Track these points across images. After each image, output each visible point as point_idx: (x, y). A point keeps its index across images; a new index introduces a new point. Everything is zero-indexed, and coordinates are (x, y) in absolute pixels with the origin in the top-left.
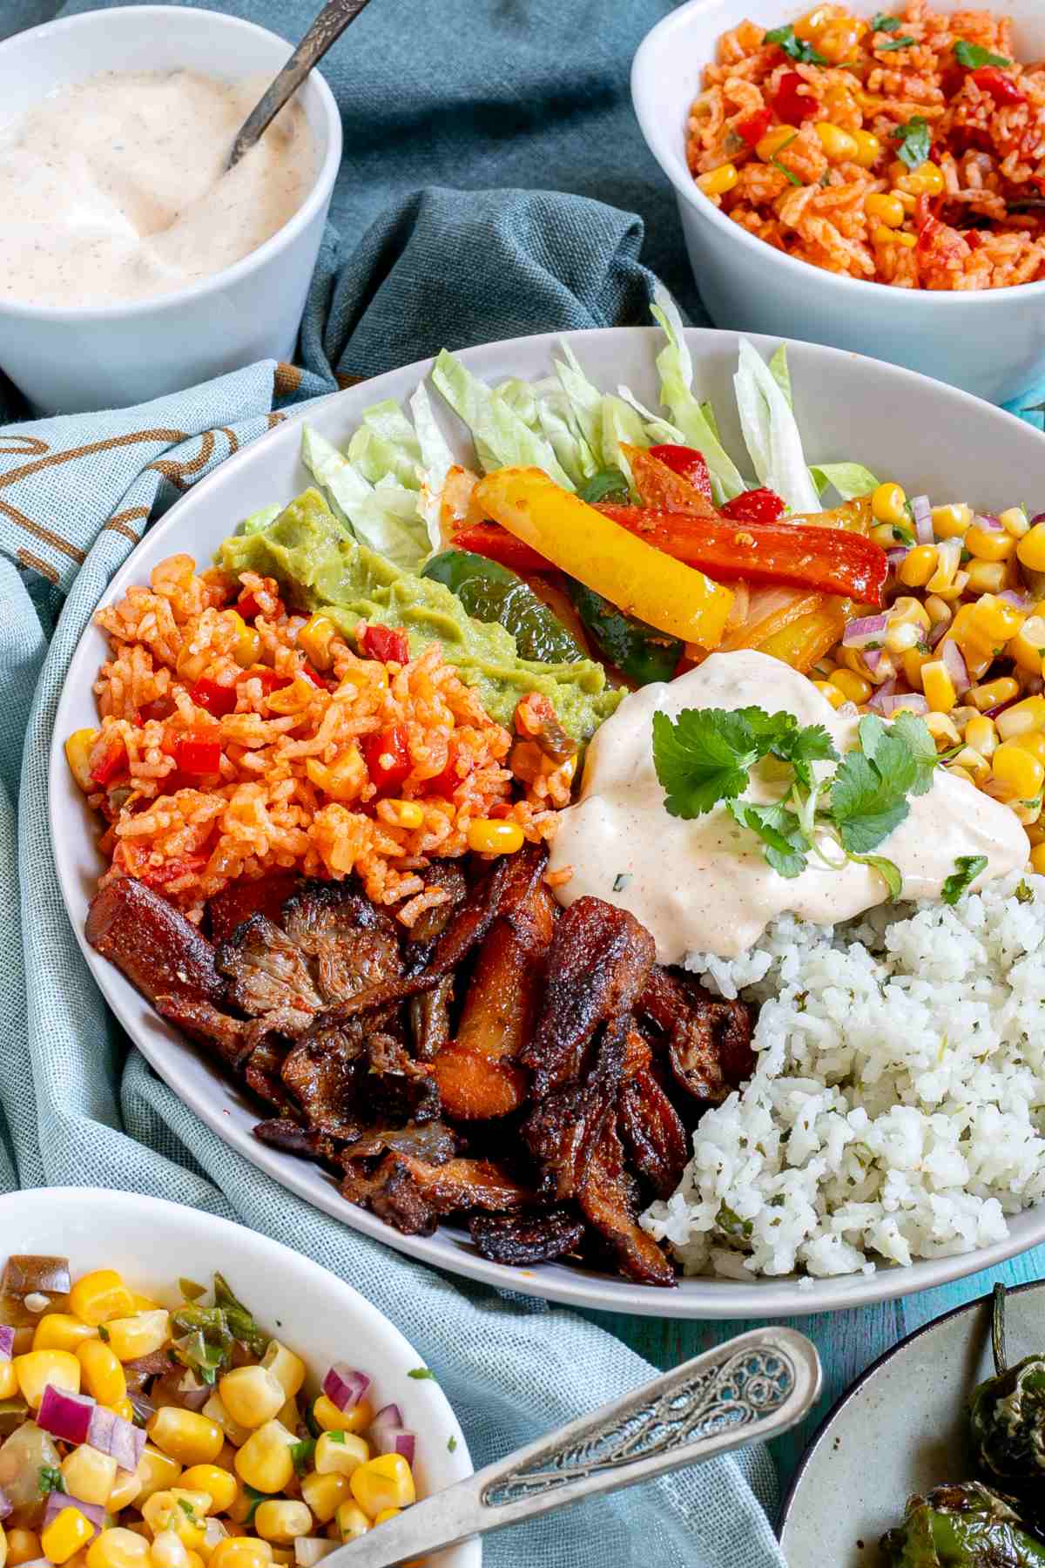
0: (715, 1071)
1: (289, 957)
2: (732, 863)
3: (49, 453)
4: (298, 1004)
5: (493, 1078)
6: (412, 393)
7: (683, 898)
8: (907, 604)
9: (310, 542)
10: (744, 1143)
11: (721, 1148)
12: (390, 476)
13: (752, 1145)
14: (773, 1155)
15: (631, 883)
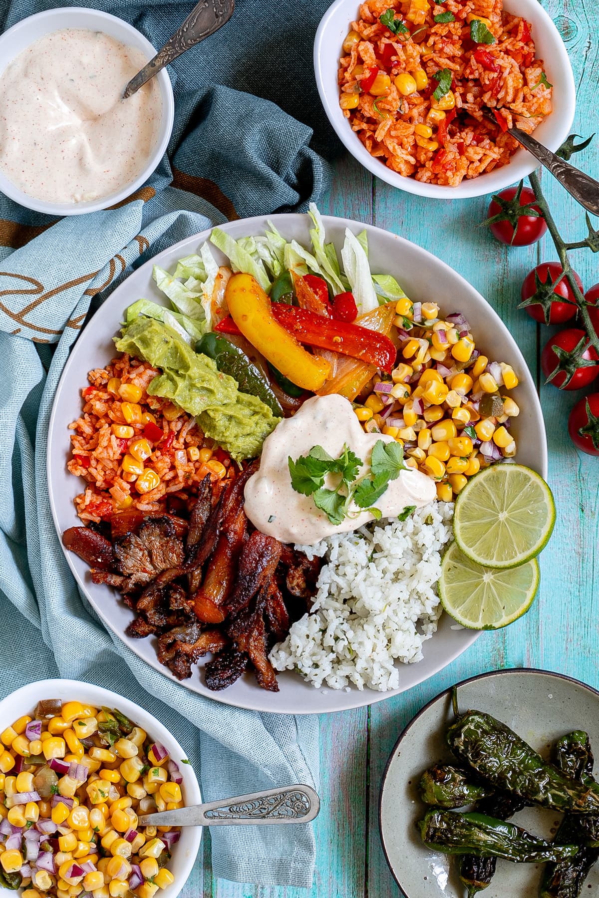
0: (303, 586)
1: (141, 550)
2: (314, 519)
3: (45, 292)
4: (144, 571)
5: (216, 610)
6: (202, 244)
7: (294, 530)
8: (404, 368)
9: (153, 347)
10: (308, 636)
11: (300, 637)
12: (191, 279)
13: (311, 637)
14: (319, 642)
15: (275, 520)
